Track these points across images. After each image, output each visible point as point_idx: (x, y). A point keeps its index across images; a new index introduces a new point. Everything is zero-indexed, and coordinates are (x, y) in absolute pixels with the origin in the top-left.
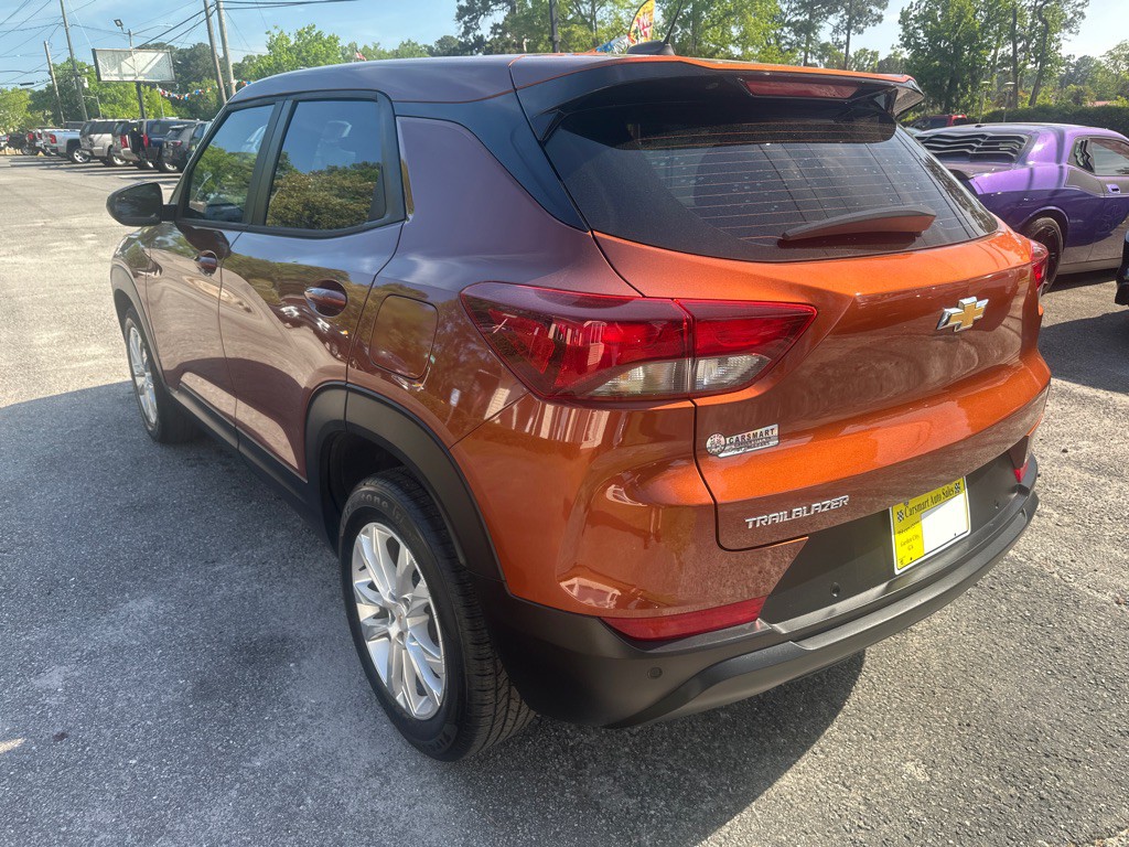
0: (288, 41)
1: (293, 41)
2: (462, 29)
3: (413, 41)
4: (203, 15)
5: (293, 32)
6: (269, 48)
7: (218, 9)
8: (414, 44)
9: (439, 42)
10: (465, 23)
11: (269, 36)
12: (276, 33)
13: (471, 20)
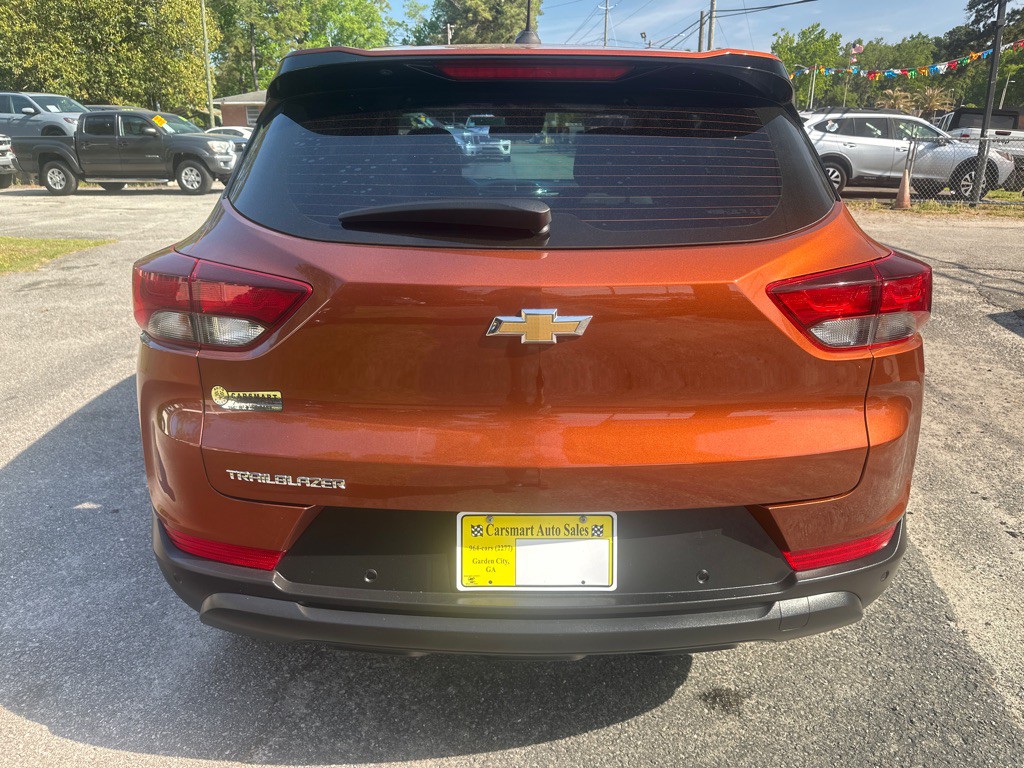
0: (791, 42)
1: (796, 40)
2: (973, 18)
3: (924, 35)
4: (698, 25)
5: (798, 31)
6: (773, 48)
7: (711, 18)
8: (924, 37)
9: (950, 33)
10: (978, 11)
11: (776, 38)
12: (782, 34)
13: (986, 8)
